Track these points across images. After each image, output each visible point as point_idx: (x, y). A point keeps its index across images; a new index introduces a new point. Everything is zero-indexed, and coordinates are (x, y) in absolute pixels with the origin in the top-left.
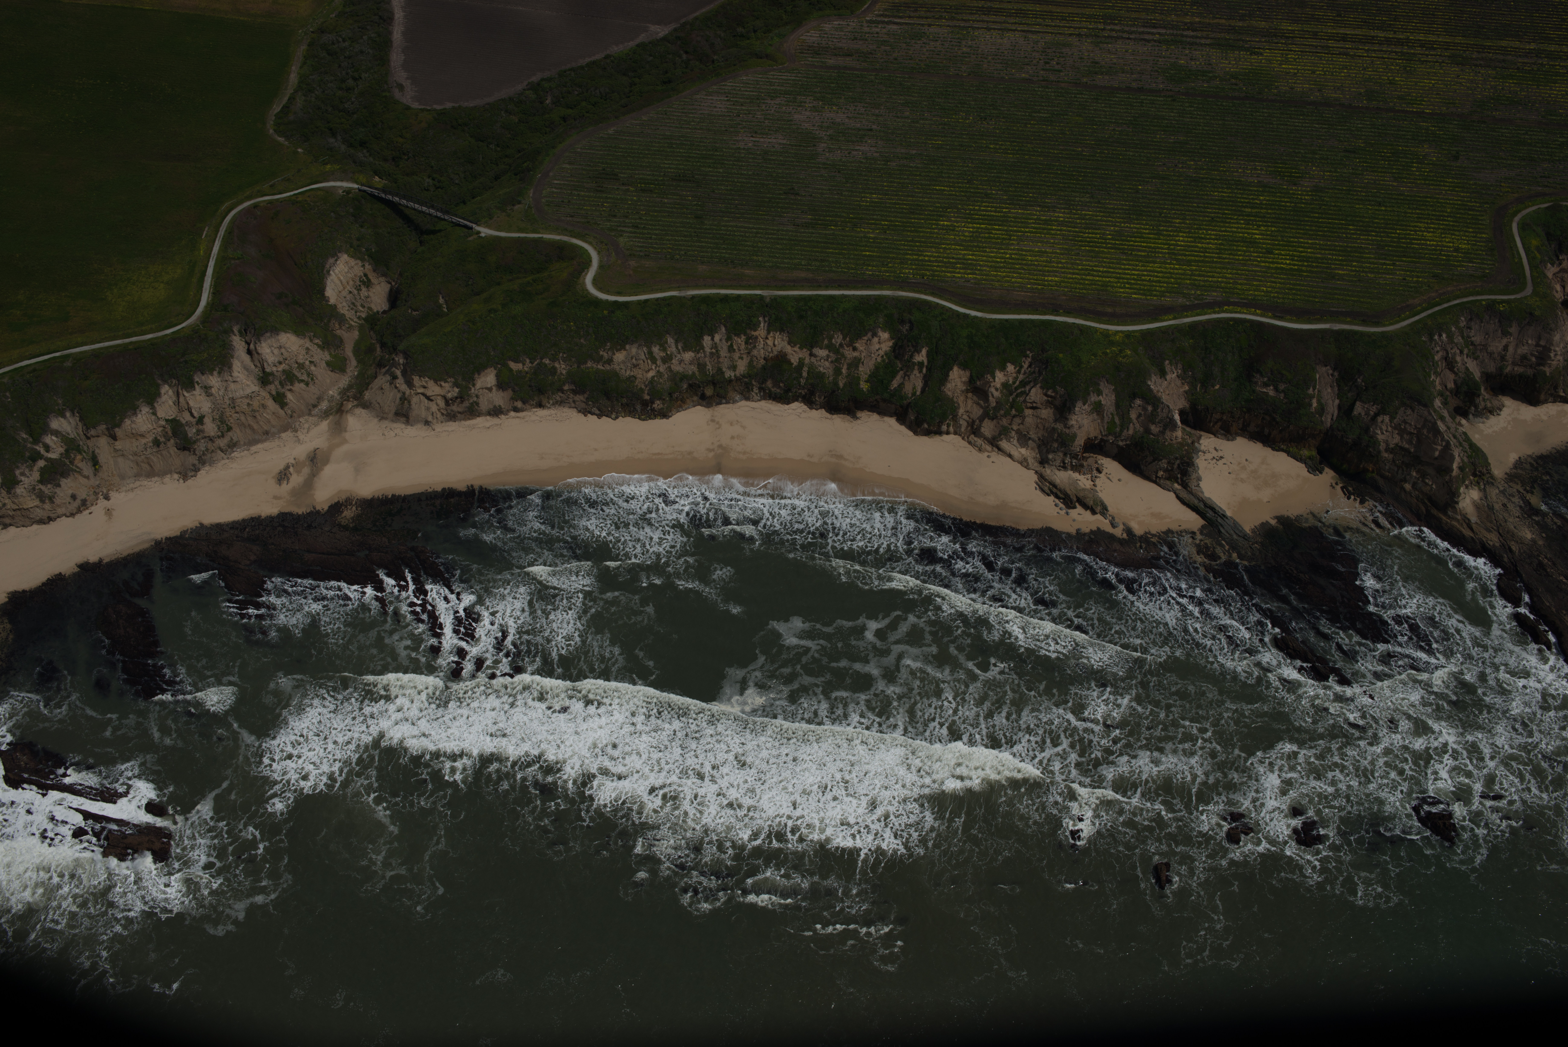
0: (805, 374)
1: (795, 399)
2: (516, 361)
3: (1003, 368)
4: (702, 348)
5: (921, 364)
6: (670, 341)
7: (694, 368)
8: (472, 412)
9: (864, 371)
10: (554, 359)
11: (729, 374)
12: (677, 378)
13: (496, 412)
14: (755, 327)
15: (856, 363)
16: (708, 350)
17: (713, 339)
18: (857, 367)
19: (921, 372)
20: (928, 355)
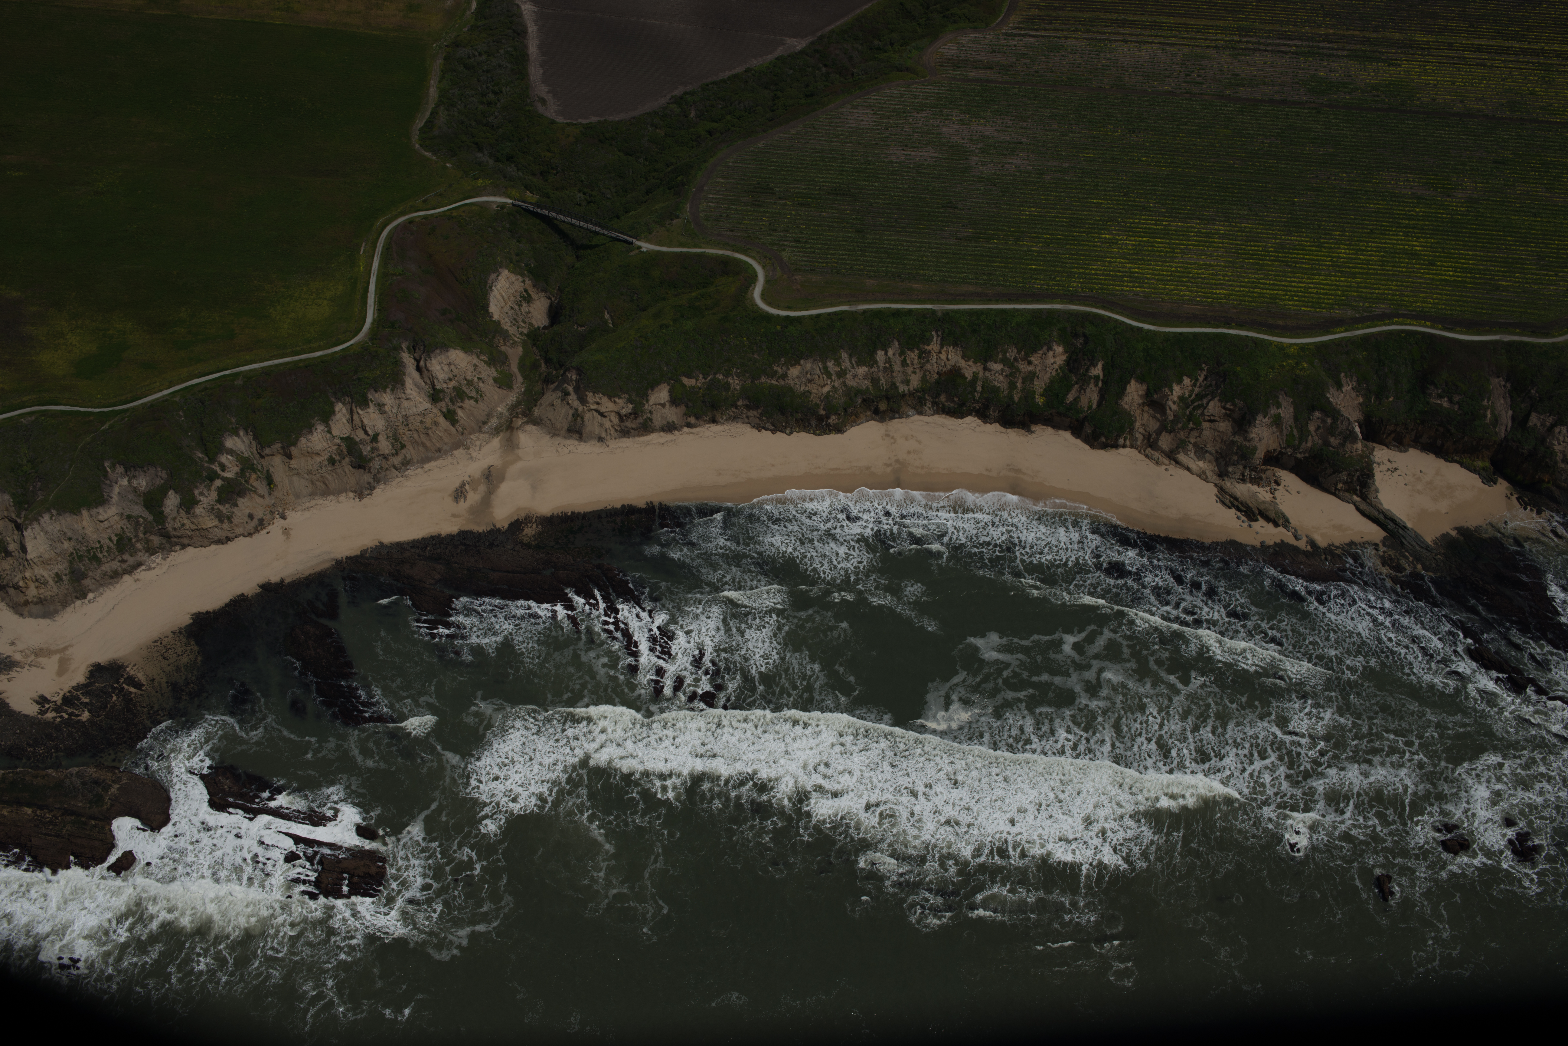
0: (979, 388)
1: (969, 413)
2: (689, 376)
3: (1180, 382)
4: (876, 362)
5: (1097, 378)
6: (844, 355)
7: (868, 383)
8: (646, 428)
9: (1039, 385)
10: (727, 374)
11: (902, 388)
12: (851, 393)
13: (669, 428)
14: (928, 341)
15: (1031, 377)
16: (881, 365)
17: (886, 354)
18: (1032, 381)
19: (1096, 385)
20: (1103, 369)
